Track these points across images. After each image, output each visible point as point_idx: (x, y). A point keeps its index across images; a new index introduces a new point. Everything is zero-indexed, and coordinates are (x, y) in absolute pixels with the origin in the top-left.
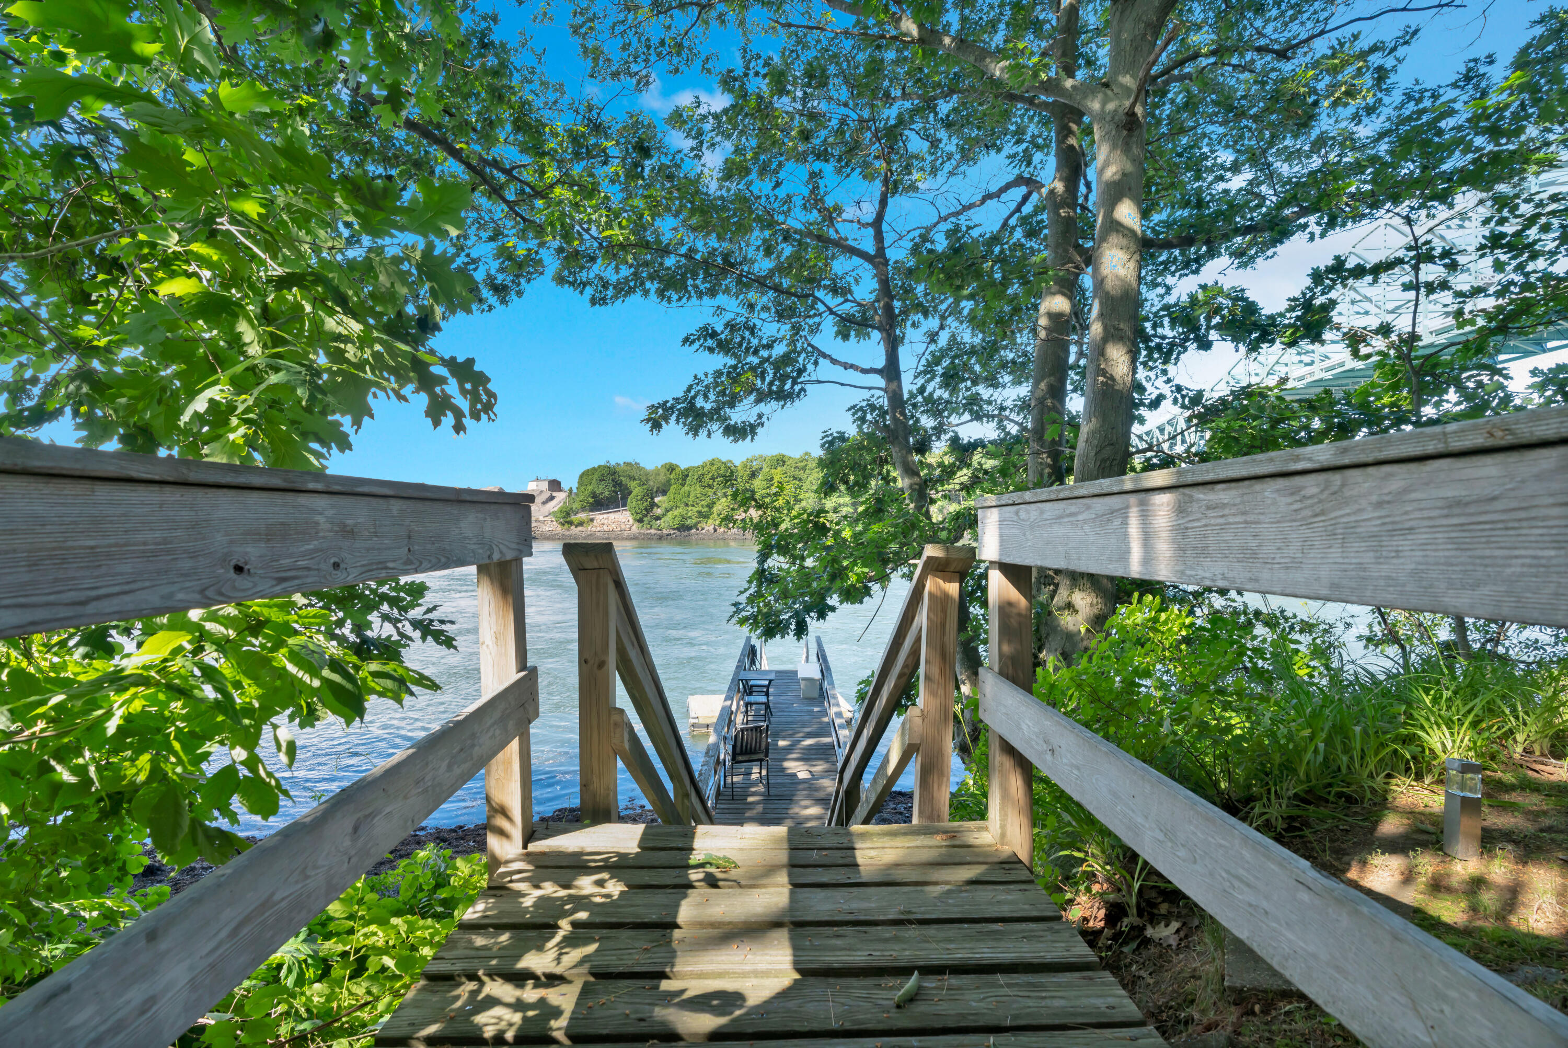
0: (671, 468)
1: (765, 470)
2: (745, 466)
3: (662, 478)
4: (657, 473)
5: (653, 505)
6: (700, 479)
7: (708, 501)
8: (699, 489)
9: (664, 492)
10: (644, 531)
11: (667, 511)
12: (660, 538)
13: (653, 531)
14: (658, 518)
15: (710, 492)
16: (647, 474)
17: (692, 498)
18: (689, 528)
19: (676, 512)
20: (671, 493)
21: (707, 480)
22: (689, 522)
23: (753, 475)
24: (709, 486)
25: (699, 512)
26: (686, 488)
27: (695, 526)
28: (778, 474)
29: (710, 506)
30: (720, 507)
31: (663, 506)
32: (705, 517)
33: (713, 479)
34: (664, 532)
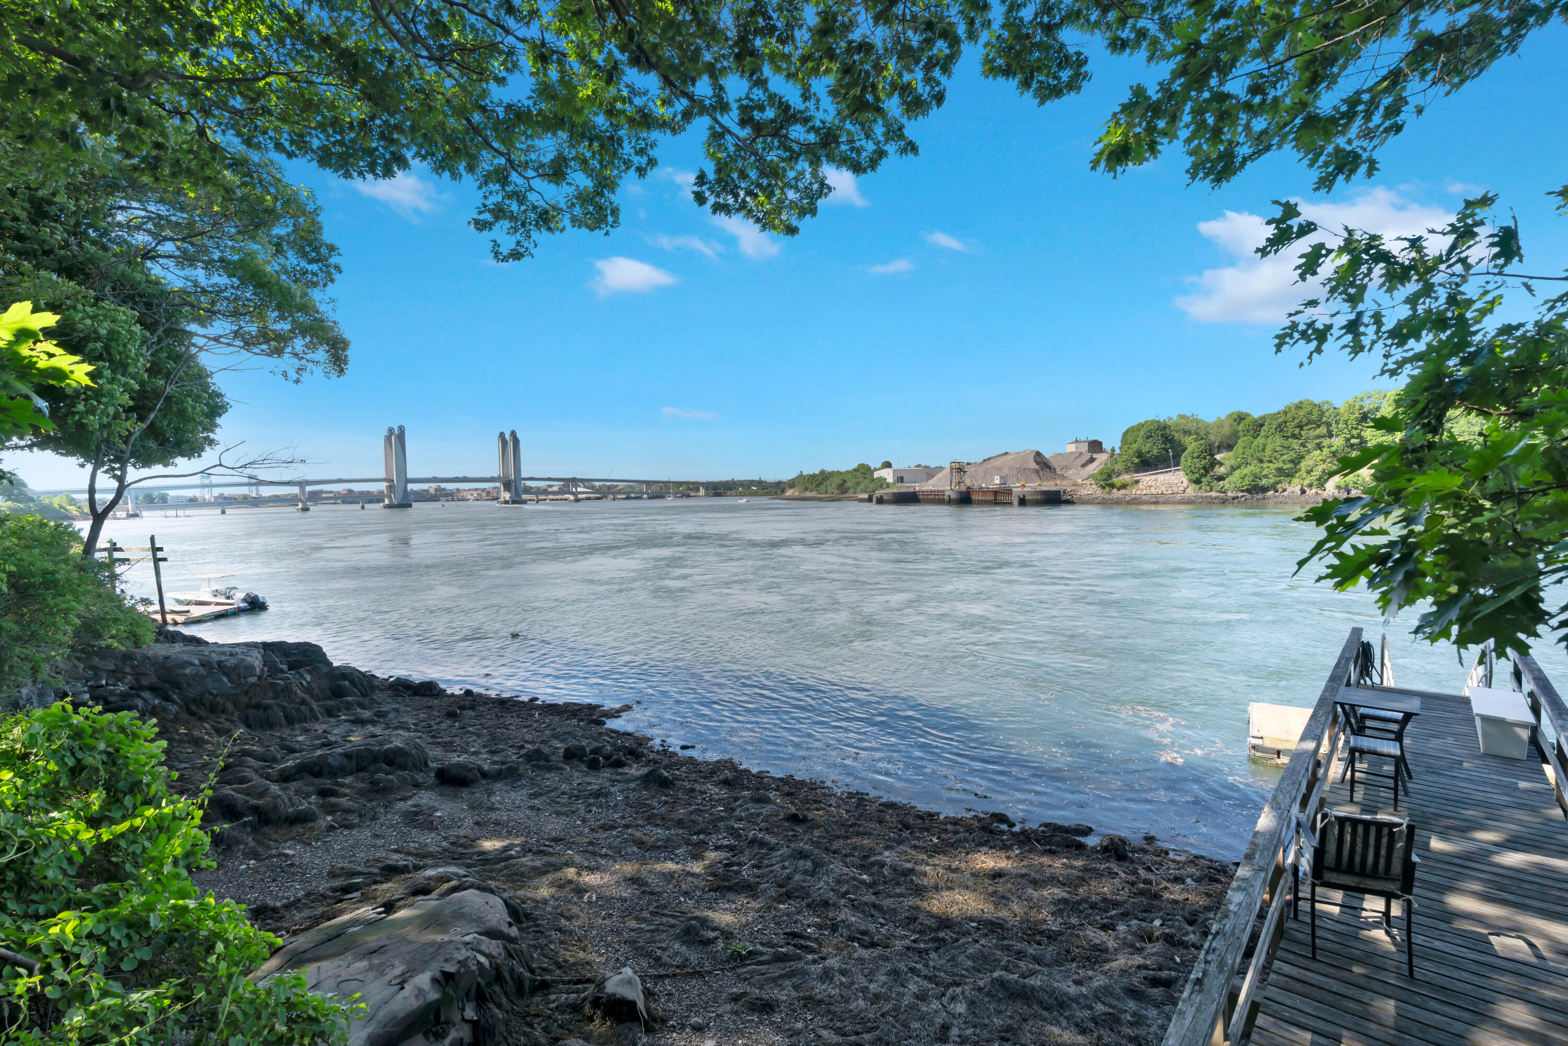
0: (1240, 418)
2: (1351, 407)
3: (1226, 430)
4: (1220, 424)
5: (1214, 463)
6: (1280, 428)
7: (1292, 455)
8: (1278, 440)
9: (1230, 447)
10: (1202, 493)
11: (1233, 469)
12: (1224, 502)
13: (1214, 494)
14: (1221, 478)
15: (1295, 444)
16: (1207, 426)
17: (1268, 452)
18: (1264, 490)
19: (1246, 471)
20: (1238, 448)
21: (1291, 428)
22: (1264, 482)
23: (1365, 418)
24: (1294, 436)
25: (1280, 470)
26: (1260, 440)
27: (1274, 487)
29: (1296, 462)
30: (1311, 463)
31: (1228, 463)
32: (1288, 475)
33: (1301, 427)
34: (1230, 494)
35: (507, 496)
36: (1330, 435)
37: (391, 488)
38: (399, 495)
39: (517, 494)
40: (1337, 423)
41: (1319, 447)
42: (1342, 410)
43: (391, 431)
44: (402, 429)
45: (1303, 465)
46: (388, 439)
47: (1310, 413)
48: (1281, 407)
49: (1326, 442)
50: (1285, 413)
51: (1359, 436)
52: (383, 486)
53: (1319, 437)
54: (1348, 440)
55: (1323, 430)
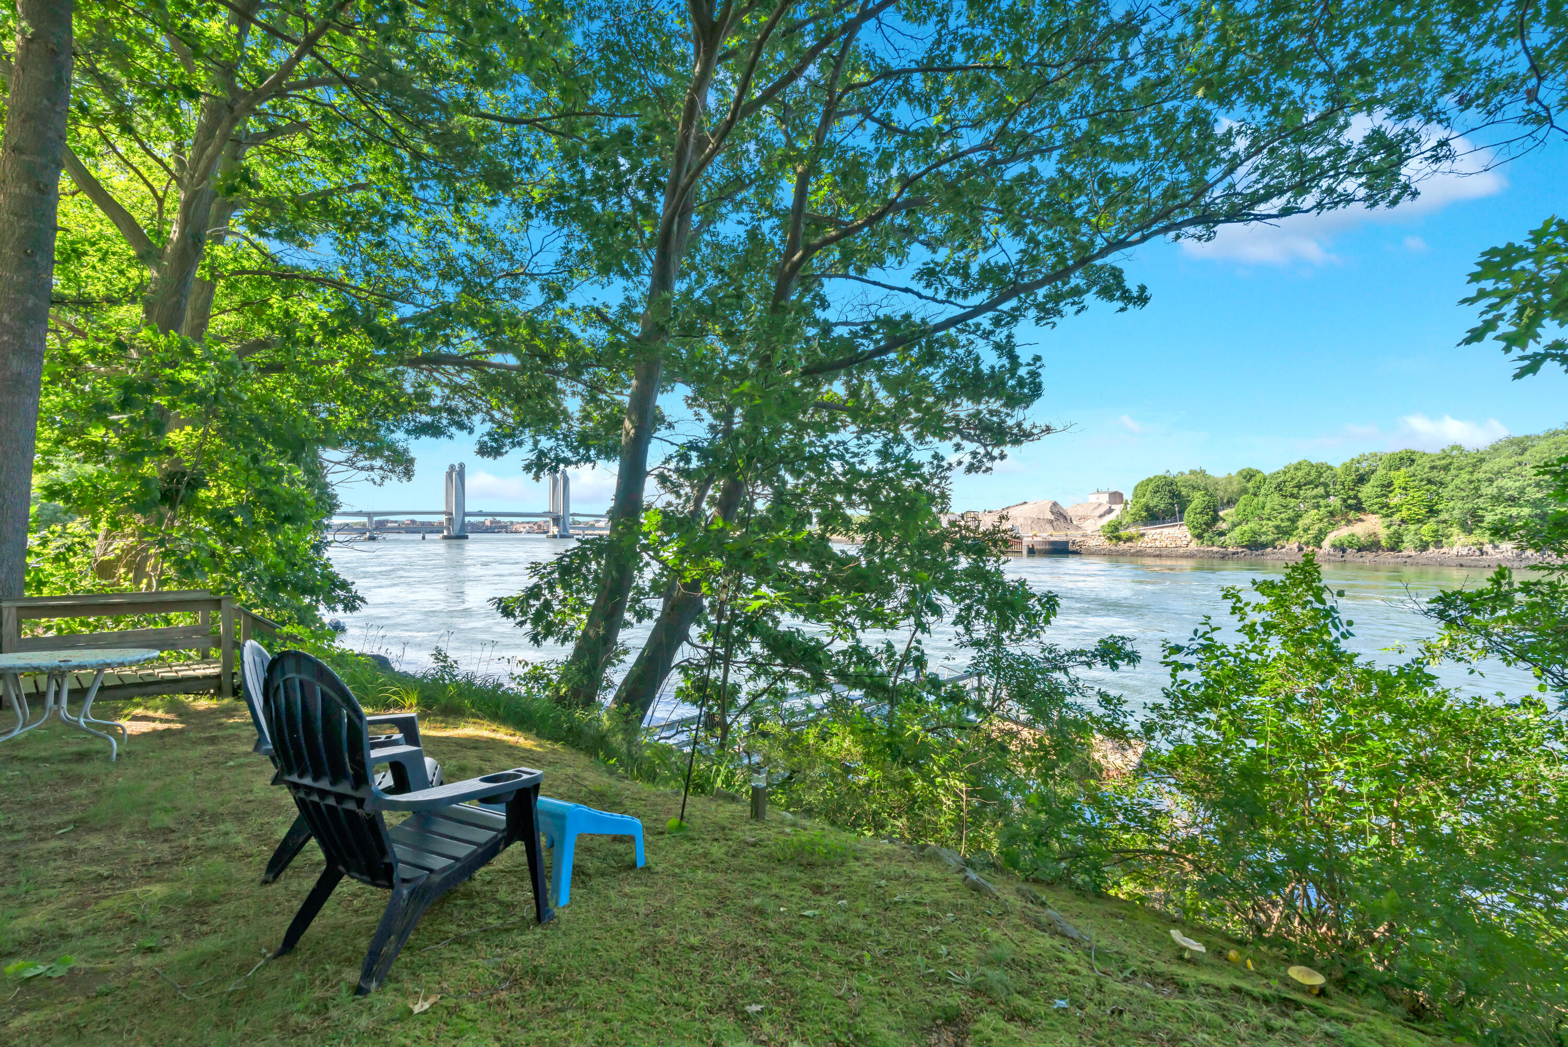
0: (1249, 475)
1: (1381, 472)
2: (1347, 468)
3: (1235, 487)
4: (1229, 481)
5: (1216, 519)
6: (1279, 488)
7: (1291, 513)
8: (1276, 499)
9: (1232, 505)
10: (1204, 548)
11: (1235, 525)
12: (1224, 557)
13: (1215, 549)
14: (1222, 534)
15: (1292, 502)
16: (1215, 483)
17: (1267, 511)
18: (1264, 546)
19: (1245, 527)
20: (1240, 506)
21: (1290, 488)
22: (1263, 539)
23: (1362, 479)
24: (1292, 496)
25: (1277, 527)
26: (1261, 499)
27: (1272, 544)
28: (1399, 477)
29: (1293, 520)
30: (1308, 521)
31: (1230, 519)
32: (1285, 533)
33: (1299, 487)
34: (1230, 549)
35: (554, 530)
36: (1328, 495)
37: (450, 520)
38: (457, 527)
39: (565, 529)
40: (1335, 484)
41: (1317, 507)
42: (1339, 471)
43: (452, 467)
44: (462, 466)
45: (1301, 523)
46: (449, 475)
47: (1309, 474)
48: (1281, 468)
49: (1322, 502)
50: (1285, 473)
51: (1356, 497)
52: (443, 518)
53: (1315, 497)
54: (1345, 501)
55: (1321, 490)
